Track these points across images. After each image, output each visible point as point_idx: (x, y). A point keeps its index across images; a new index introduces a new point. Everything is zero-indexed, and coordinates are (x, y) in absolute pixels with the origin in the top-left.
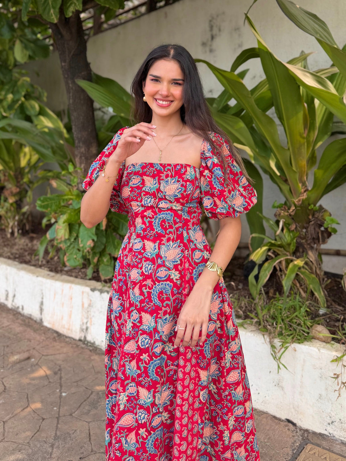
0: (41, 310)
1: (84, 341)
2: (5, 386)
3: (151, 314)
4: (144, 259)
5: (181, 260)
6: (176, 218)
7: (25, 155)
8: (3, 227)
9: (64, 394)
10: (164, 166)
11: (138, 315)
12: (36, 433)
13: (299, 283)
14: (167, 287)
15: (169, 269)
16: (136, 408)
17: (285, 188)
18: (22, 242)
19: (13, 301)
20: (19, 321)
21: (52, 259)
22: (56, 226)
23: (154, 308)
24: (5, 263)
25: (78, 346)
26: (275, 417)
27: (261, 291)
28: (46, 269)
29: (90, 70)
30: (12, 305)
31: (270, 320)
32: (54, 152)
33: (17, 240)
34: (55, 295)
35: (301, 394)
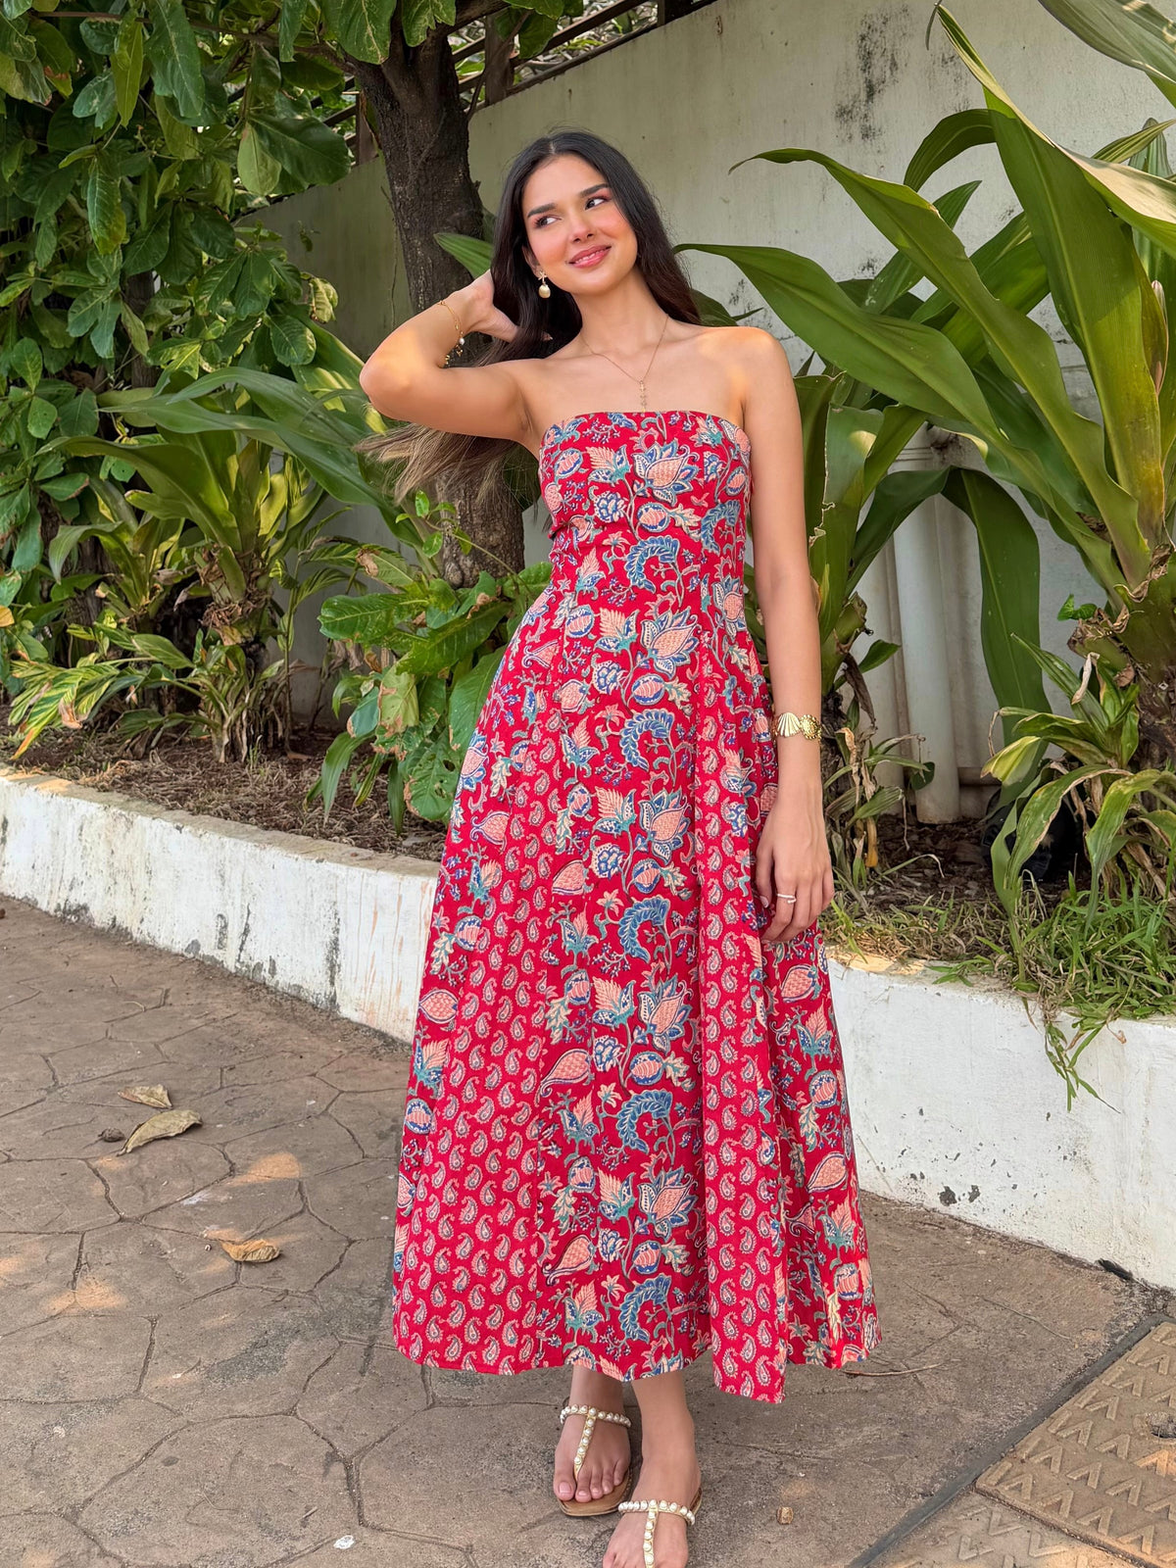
2: (231, 1163)
3: (622, 790)
4: (595, 656)
5: (692, 656)
11: (587, 795)
12: (330, 1272)
13: (1152, 857)
14: (662, 721)
15: (665, 678)
16: (589, 1035)
17: (1099, 552)
22: (376, 699)
23: (629, 775)
26: (1064, 1257)
28: (346, 840)
29: (478, 203)
30: (238, 961)
31: (1049, 959)
32: (367, 474)
34: (375, 913)
35: (1145, 1178)
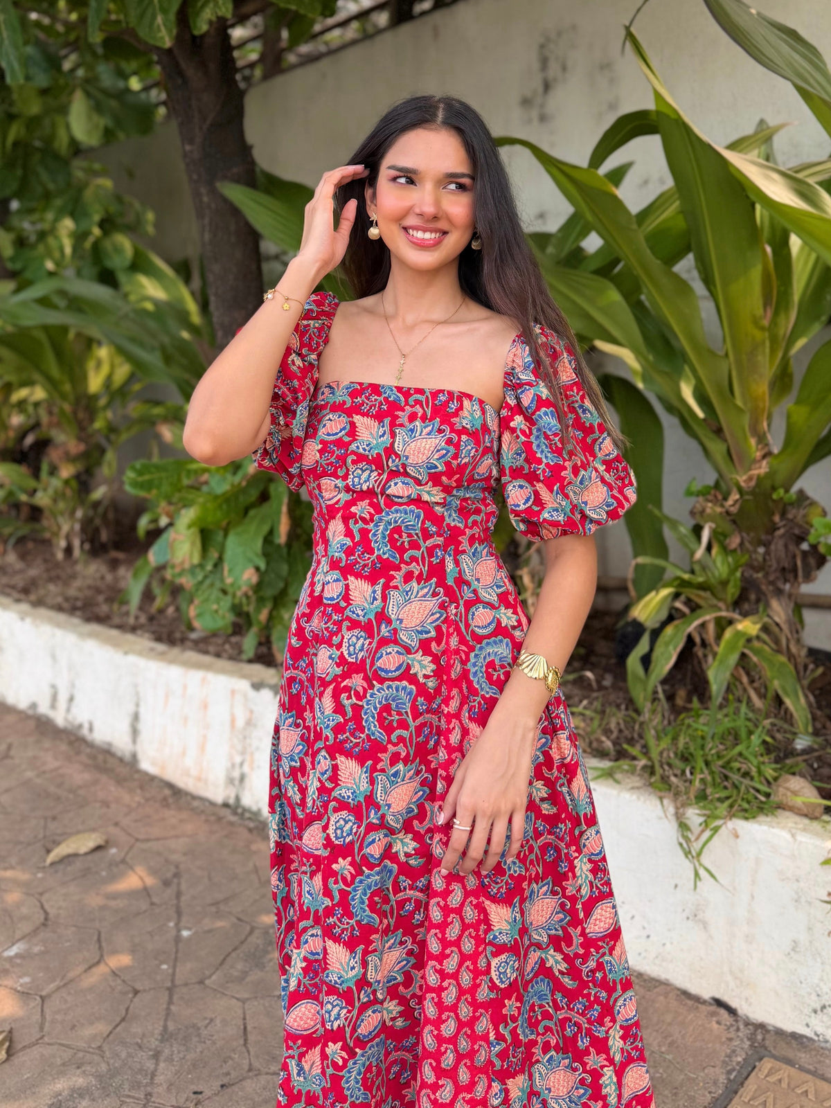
0: (135, 732)
1: (234, 808)
2: (46, 913)
3: (361, 760)
4: (346, 624)
5: (438, 629)
6: (428, 524)
7: (99, 364)
8: (47, 535)
9: (185, 933)
10: (406, 393)
11: (329, 762)
12: (117, 1026)
13: (748, 674)
14: (403, 694)
15: (408, 650)
17: (717, 448)
18: (92, 571)
19: (68, 710)
20: (83, 758)
21: (161, 611)
22: (170, 535)
23: (367, 745)
24: (51, 621)
25: (220, 819)
26: (685, 994)
27: (655, 692)
28: (147, 635)
29: (252, 163)
30: (66, 719)
31: (678, 763)
32: (168, 359)
33: (79, 567)
34: (167, 696)
35: (749, 939)
